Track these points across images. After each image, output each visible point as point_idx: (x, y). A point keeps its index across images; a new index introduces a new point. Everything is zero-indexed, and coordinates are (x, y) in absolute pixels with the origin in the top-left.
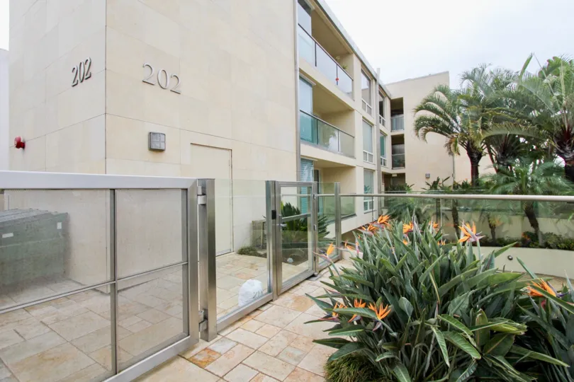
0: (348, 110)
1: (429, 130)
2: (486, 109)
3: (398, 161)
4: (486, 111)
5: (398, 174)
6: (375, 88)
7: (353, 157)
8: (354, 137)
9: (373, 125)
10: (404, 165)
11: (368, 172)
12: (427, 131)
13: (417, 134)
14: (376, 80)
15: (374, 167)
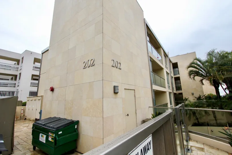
0: (162, 69)
1: (196, 76)
2: (221, 67)
3: (179, 88)
4: (221, 68)
5: (179, 93)
6: (168, 59)
7: (165, 87)
8: (164, 80)
9: (169, 74)
10: (181, 89)
11: (170, 93)
12: (195, 76)
13: (190, 77)
14: (168, 57)
15: (171, 91)
